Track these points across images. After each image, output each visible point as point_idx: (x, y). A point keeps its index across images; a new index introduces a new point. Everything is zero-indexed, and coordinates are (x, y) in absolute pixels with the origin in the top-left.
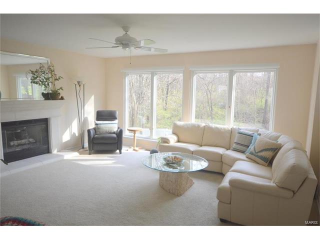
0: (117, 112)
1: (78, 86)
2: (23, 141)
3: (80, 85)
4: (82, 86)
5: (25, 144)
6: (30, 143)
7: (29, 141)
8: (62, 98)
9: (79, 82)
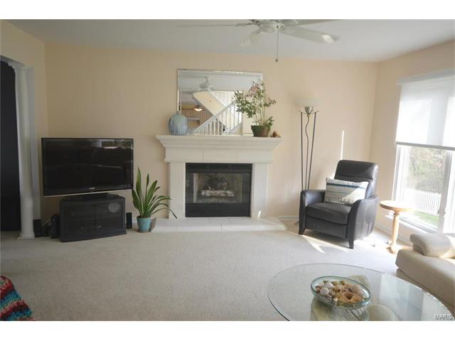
0: (376, 168)
1: (305, 116)
2: (218, 192)
3: (308, 114)
4: (312, 116)
5: (220, 197)
6: (226, 197)
7: (225, 194)
8: (274, 135)
9: (307, 109)
